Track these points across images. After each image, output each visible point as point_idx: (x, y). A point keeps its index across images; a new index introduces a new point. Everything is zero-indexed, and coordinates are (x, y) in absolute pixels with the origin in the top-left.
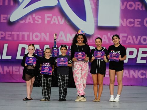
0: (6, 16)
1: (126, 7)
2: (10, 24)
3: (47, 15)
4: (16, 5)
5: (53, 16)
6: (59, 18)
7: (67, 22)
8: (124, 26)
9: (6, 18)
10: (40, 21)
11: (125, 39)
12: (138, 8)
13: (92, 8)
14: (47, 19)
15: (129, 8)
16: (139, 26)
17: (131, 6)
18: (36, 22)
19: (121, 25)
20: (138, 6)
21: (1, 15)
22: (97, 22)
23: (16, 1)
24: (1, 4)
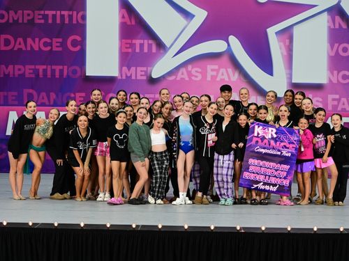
0: (145, 69)
1: (337, 50)
2: (152, 81)
3: (210, 67)
4: (162, 51)
5: (220, 67)
6: (230, 71)
7: (242, 78)
8: (334, 82)
9: (146, 72)
10: (200, 77)
11: (336, 103)
13: (282, 53)
14: (210, 74)
15: (341, 53)
17: (345, 50)
18: (193, 78)
19: (330, 81)
21: (138, 68)
22: (290, 76)
23: (160, 45)
24: (138, 50)
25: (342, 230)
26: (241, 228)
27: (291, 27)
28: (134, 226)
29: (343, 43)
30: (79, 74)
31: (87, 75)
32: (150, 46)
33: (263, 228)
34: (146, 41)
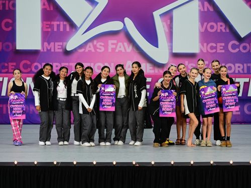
0: (61, 44)
1: (206, 29)
2: (67, 53)
3: (110, 42)
4: (74, 30)
5: (118, 42)
6: (126, 44)
7: (135, 50)
8: (204, 51)
9: (62, 46)
10: (103, 49)
12: (221, 30)
13: (165, 30)
14: (110, 47)
15: (209, 30)
16: (223, 51)
17: (212, 27)
18: (98, 50)
19: (201, 50)
20: (221, 28)
21: (56, 43)
22: (171, 48)
23: (73, 26)
24: (55, 29)
25: (212, 163)
26: (136, 163)
27: (171, 10)
28: (55, 163)
29: (211, 22)
30: (11, 48)
31: (17, 49)
32: (65, 26)
33: (153, 163)
34: (62, 23)
